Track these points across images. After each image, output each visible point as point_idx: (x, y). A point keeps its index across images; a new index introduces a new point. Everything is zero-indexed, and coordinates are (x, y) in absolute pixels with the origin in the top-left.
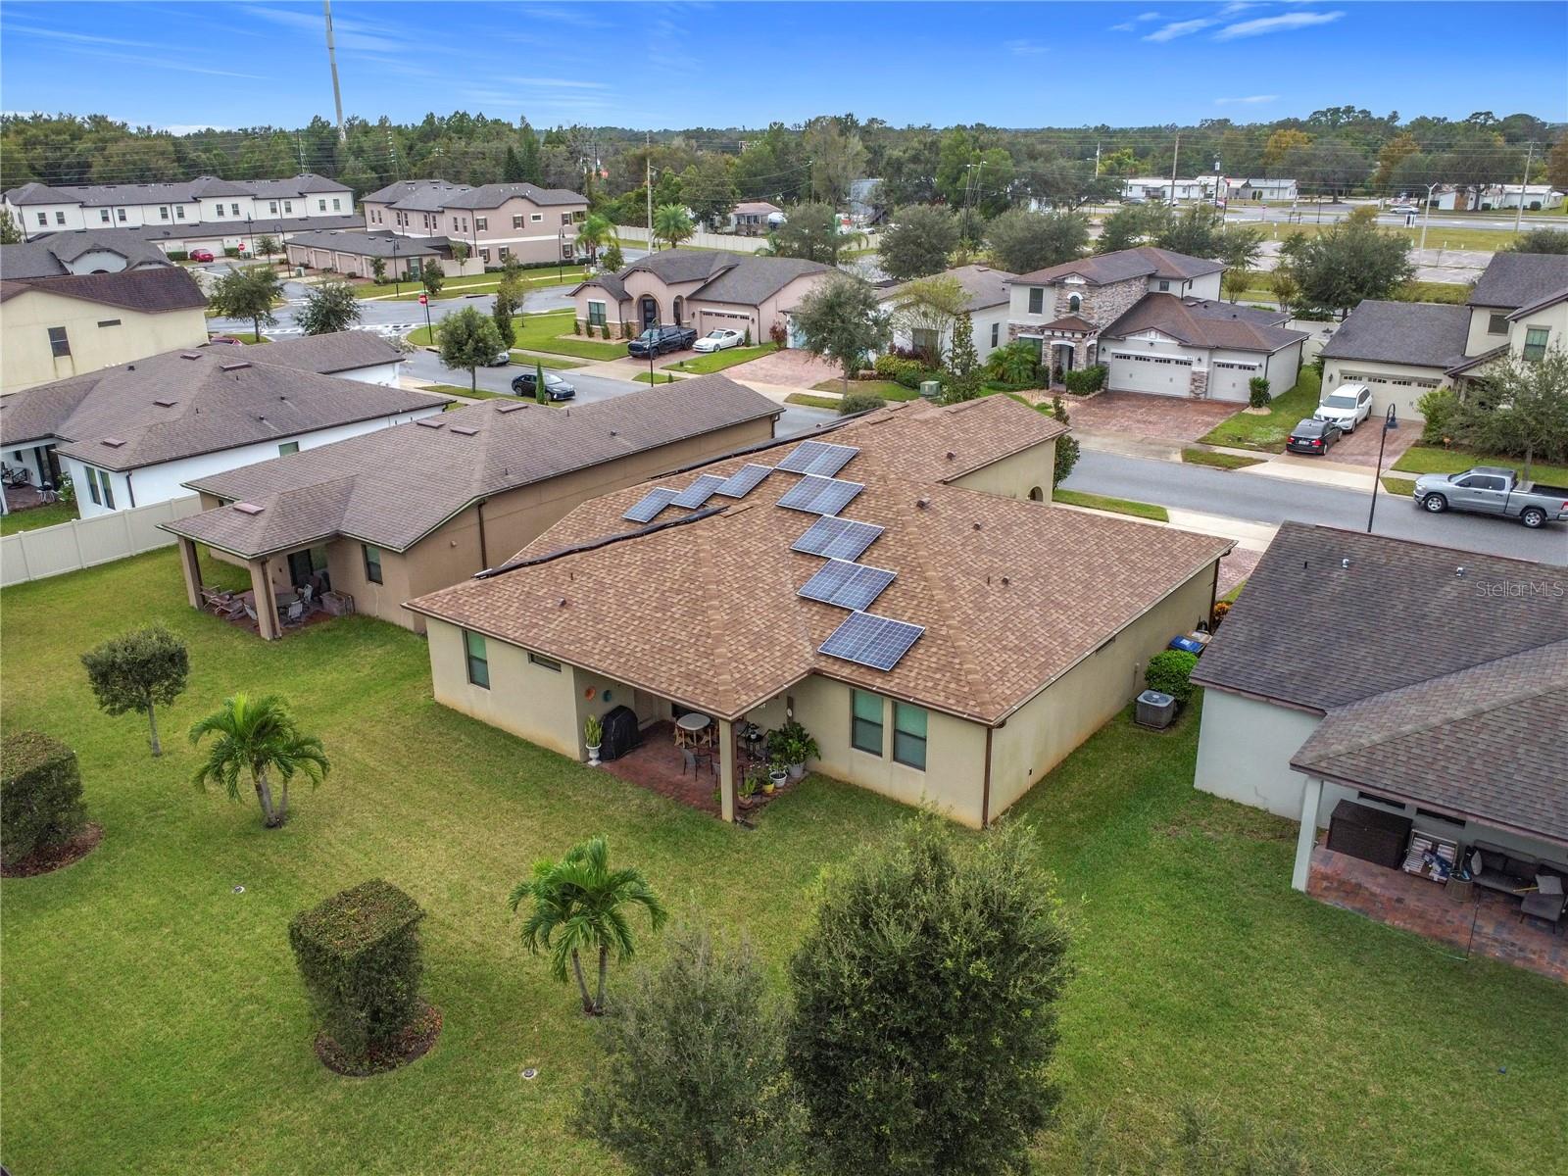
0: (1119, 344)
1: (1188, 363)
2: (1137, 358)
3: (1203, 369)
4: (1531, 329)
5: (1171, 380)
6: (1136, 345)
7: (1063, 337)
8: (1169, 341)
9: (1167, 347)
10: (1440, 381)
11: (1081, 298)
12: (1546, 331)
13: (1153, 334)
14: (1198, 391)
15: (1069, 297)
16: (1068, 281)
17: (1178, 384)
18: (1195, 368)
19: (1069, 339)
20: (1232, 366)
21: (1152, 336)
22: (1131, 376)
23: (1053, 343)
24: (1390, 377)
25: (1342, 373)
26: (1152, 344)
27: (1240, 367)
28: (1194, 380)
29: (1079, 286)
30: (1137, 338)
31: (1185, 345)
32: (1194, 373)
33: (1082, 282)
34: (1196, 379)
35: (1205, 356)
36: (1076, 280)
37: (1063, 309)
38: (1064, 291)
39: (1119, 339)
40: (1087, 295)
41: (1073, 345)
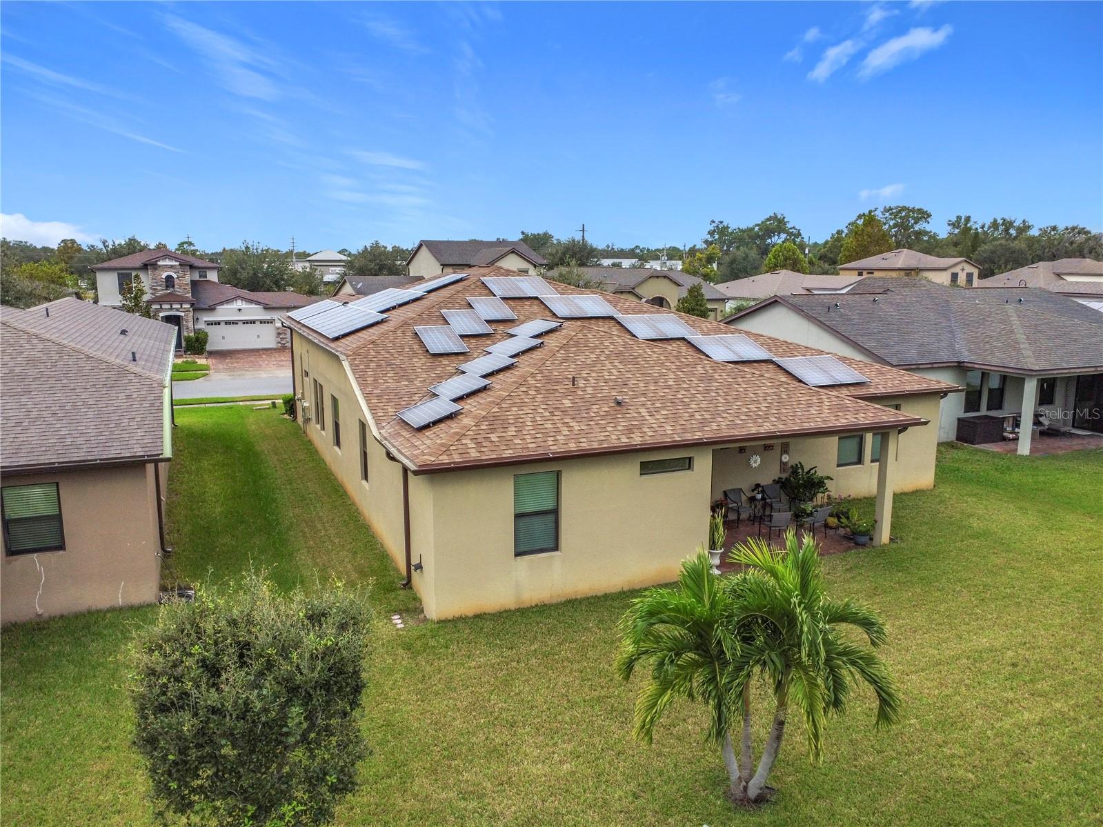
0: (211, 313)
1: (271, 322)
2: (227, 323)
5: (259, 336)
6: (225, 312)
7: (171, 309)
8: (254, 306)
9: (253, 311)
11: (175, 276)
13: (239, 302)
14: (284, 342)
15: (164, 276)
16: (161, 263)
17: (265, 338)
19: (177, 310)
21: (239, 304)
22: (223, 338)
23: (161, 315)
26: (240, 310)
28: (279, 334)
29: (172, 267)
30: (225, 306)
31: (267, 308)
32: (278, 328)
33: (174, 263)
34: (281, 333)
36: (168, 262)
37: (159, 288)
38: (157, 272)
39: (211, 309)
40: (181, 273)
41: (183, 314)
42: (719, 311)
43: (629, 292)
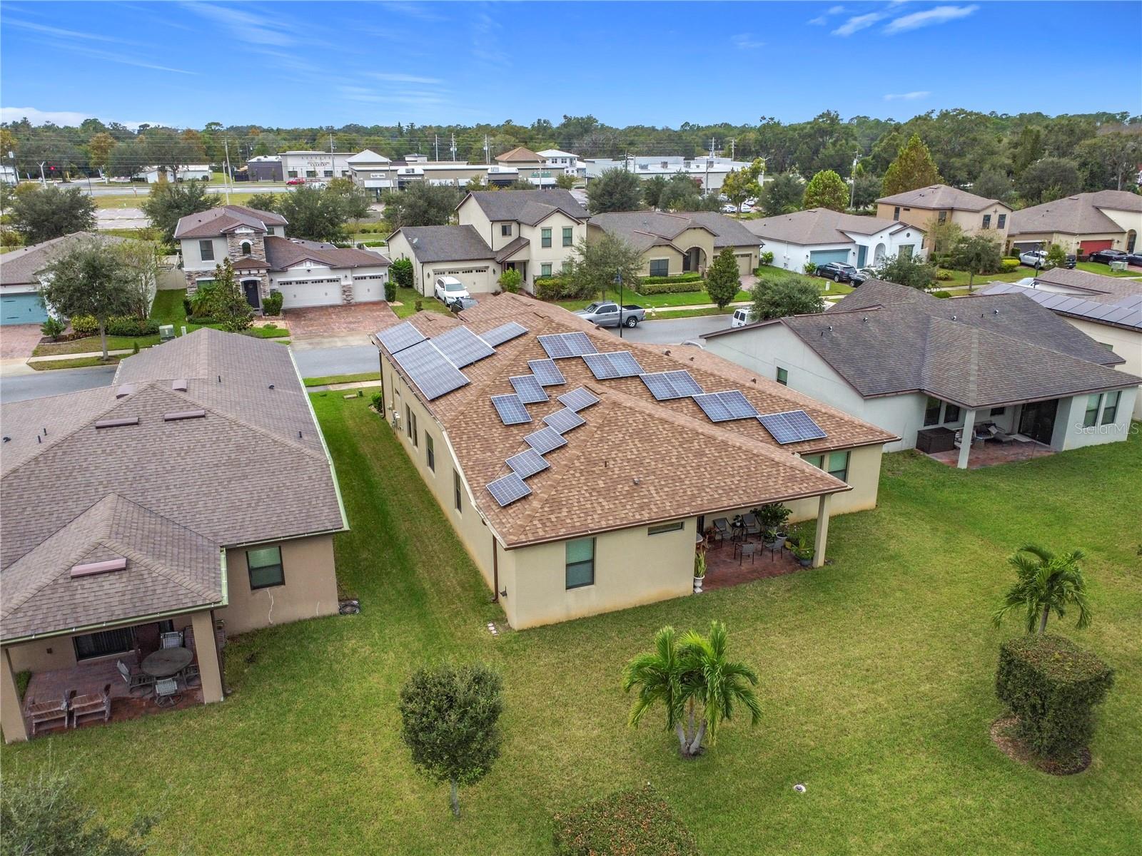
0: (283, 275)
1: (337, 280)
2: (297, 282)
3: (349, 282)
4: (544, 230)
5: (326, 294)
6: (296, 273)
7: (250, 274)
8: (321, 267)
9: (322, 272)
10: (488, 267)
11: (251, 243)
12: (550, 230)
13: (308, 263)
14: (349, 298)
15: (241, 243)
16: (238, 232)
17: (331, 295)
18: (344, 283)
19: (255, 275)
20: (365, 278)
21: (308, 265)
22: (295, 296)
24: (460, 269)
25: (434, 271)
26: (309, 271)
27: (371, 277)
28: (344, 291)
29: (248, 234)
30: (296, 268)
31: (334, 268)
32: (344, 286)
33: (250, 231)
34: (346, 291)
35: (348, 273)
36: (244, 231)
37: (237, 254)
38: (235, 240)
39: (283, 270)
40: (256, 240)
41: (260, 279)
42: (753, 256)
43: (667, 245)
